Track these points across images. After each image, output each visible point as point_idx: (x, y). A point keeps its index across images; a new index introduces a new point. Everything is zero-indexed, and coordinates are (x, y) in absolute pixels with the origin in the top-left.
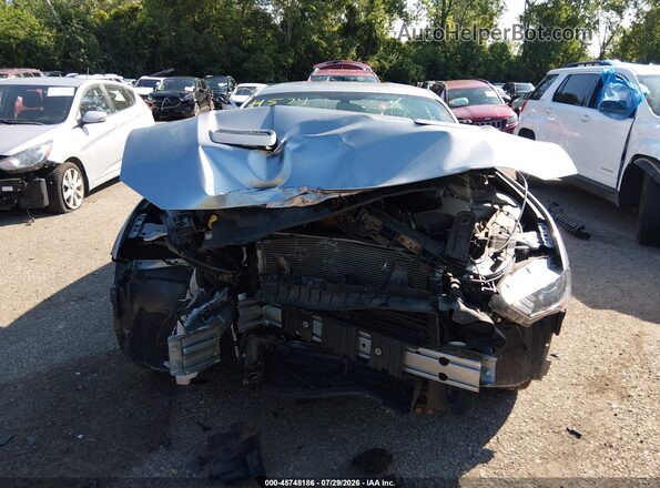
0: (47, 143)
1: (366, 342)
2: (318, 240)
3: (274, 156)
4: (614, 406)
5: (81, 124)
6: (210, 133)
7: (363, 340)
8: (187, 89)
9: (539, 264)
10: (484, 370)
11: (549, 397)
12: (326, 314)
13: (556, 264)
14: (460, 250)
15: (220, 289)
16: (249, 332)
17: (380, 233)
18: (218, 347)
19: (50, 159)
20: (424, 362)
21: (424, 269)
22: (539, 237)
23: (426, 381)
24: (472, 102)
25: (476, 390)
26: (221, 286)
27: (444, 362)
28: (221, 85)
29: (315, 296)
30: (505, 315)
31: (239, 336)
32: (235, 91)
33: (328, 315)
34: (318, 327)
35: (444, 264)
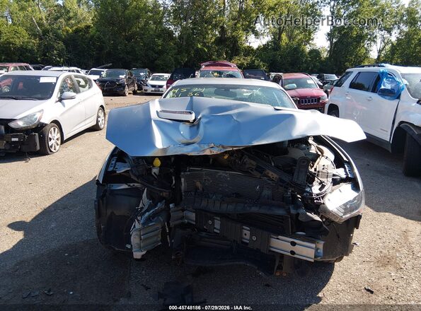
0: (39, 112)
1: (247, 233)
2: (218, 172)
3: (194, 126)
4: (392, 274)
5: (61, 100)
6: (157, 112)
7: (245, 231)
8: (121, 76)
9: (347, 187)
10: (317, 249)
11: (353, 269)
12: (223, 216)
13: (356, 187)
14: (301, 179)
15: (160, 202)
16: (176, 226)
17: (256, 170)
18: (160, 236)
19: (42, 121)
20: (281, 244)
21: (281, 190)
22: (345, 171)
23: (282, 256)
24: (298, 87)
25: (312, 261)
26: (161, 199)
27: (293, 244)
28: (142, 74)
29: (218, 204)
30: (327, 216)
31: (170, 229)
32: (151, 78)
33: (224, 216)
34: (217, 224)
35: (293, 187)
